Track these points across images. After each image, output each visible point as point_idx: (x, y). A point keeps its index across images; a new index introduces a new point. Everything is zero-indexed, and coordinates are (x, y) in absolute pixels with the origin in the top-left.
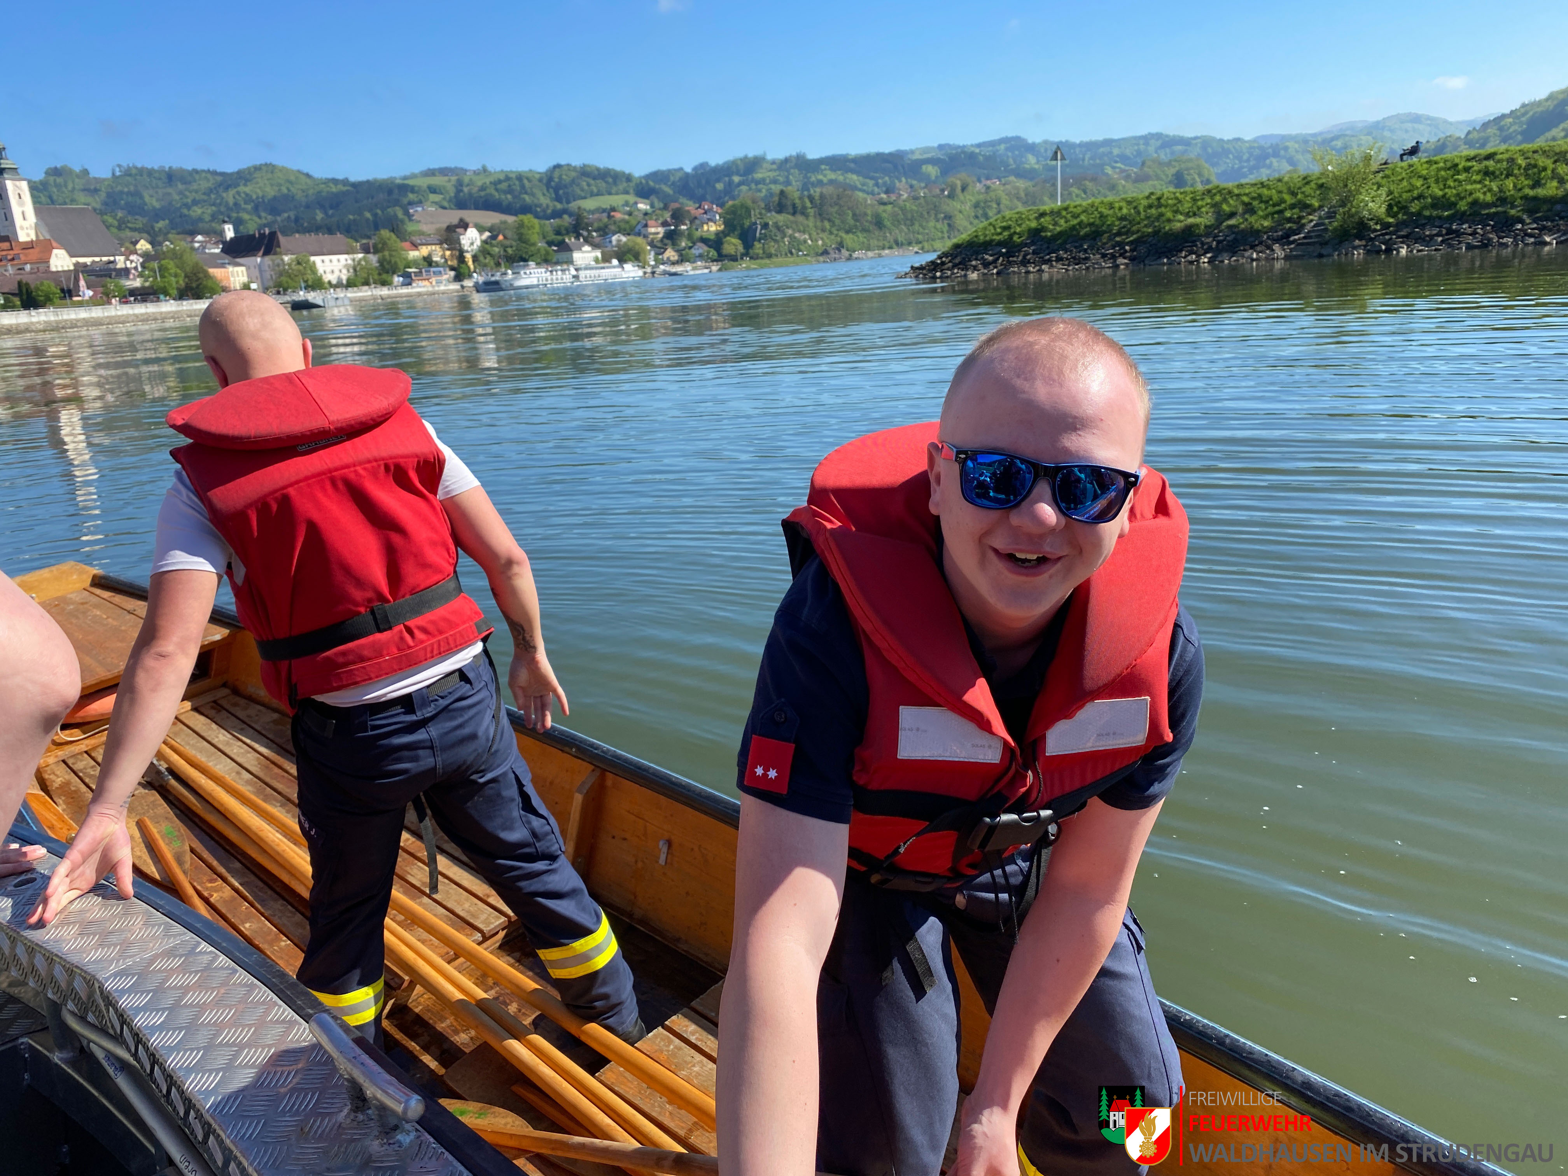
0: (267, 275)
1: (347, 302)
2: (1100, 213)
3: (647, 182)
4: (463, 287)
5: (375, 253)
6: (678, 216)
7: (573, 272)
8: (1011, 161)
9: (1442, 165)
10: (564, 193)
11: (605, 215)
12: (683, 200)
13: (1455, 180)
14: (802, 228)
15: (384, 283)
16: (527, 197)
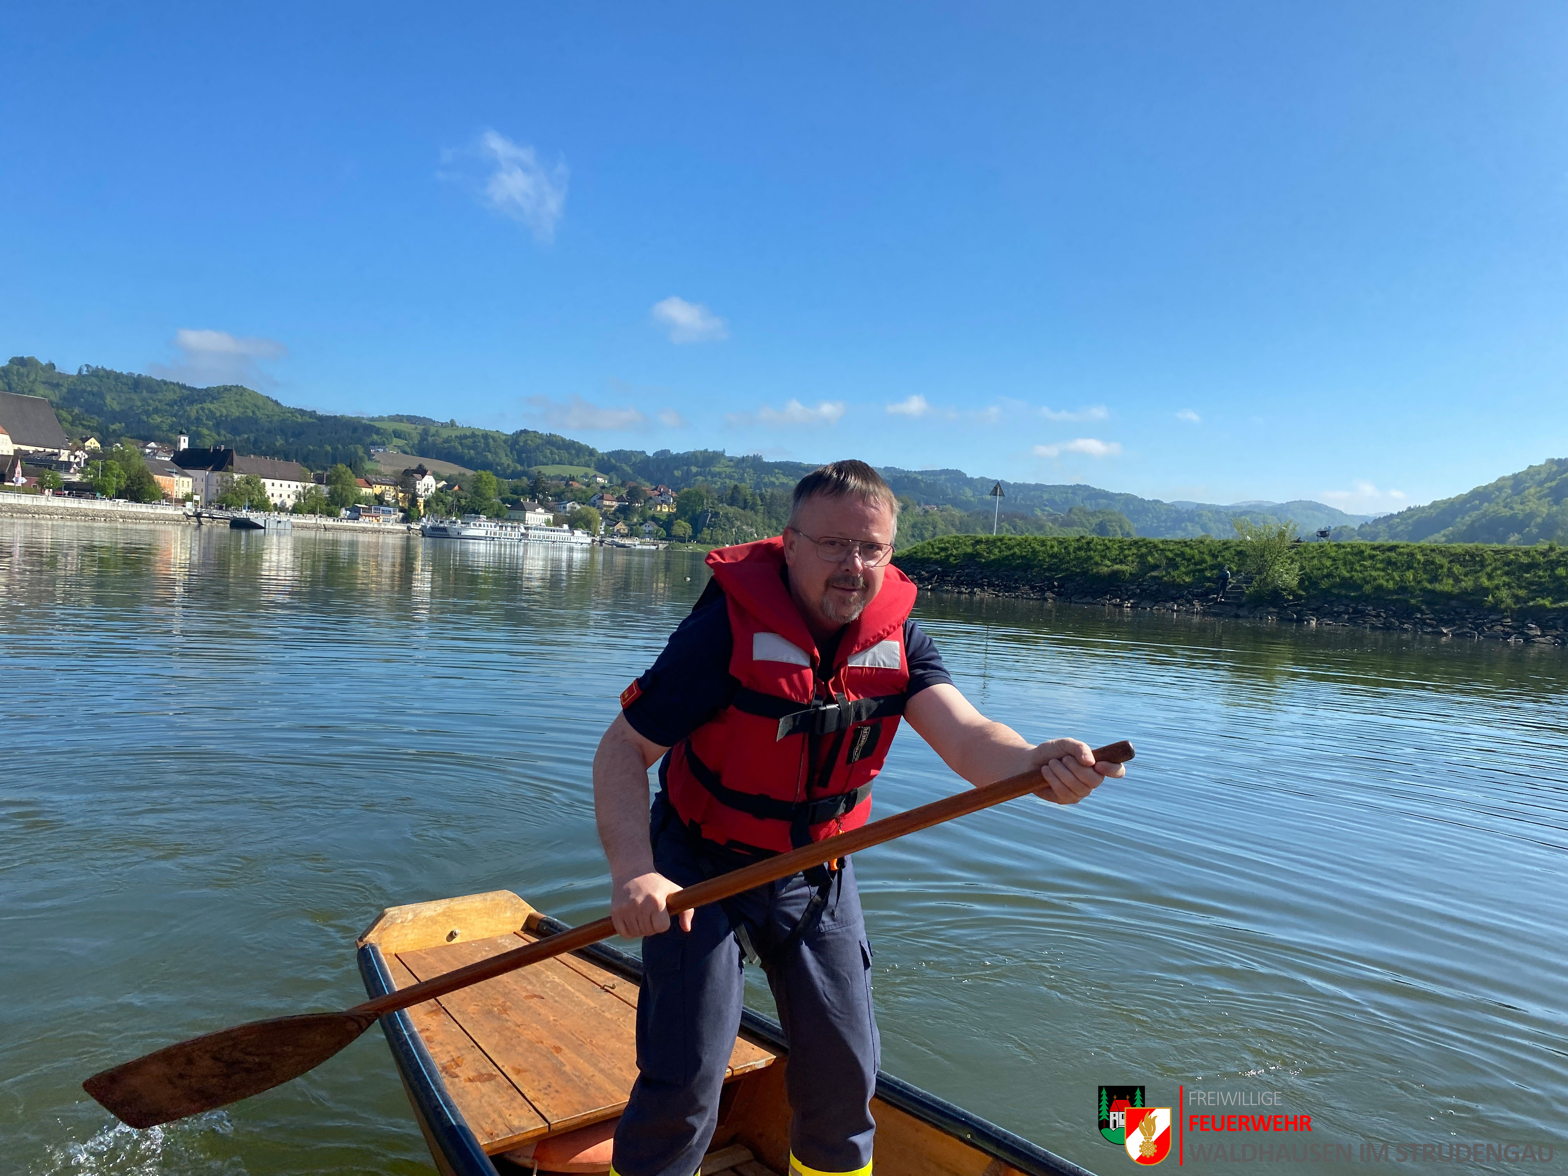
0: (213, 489)
1: (289, 527)
2: (1032, 548)
3: (609, 459)
4: (409, 529)
5: (327, 484)
6: (634, 494)
7: (523, 530)
8: (950, 491)
9: (1349, 549)
10: (527, 457)
11: (564, 482)
12: (640, 480)
13: (1361, 565)
14: (750, 522)
15: (330, 514)
16: (489, 456)
